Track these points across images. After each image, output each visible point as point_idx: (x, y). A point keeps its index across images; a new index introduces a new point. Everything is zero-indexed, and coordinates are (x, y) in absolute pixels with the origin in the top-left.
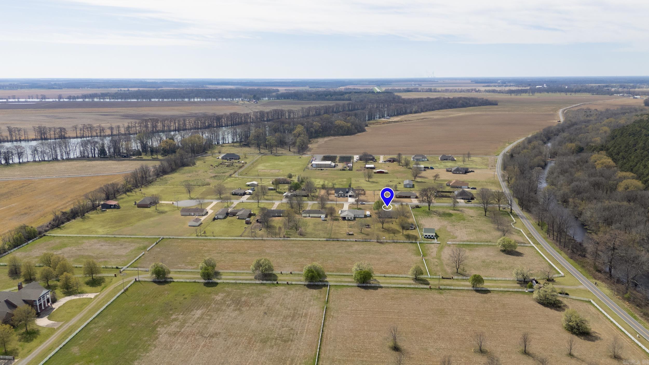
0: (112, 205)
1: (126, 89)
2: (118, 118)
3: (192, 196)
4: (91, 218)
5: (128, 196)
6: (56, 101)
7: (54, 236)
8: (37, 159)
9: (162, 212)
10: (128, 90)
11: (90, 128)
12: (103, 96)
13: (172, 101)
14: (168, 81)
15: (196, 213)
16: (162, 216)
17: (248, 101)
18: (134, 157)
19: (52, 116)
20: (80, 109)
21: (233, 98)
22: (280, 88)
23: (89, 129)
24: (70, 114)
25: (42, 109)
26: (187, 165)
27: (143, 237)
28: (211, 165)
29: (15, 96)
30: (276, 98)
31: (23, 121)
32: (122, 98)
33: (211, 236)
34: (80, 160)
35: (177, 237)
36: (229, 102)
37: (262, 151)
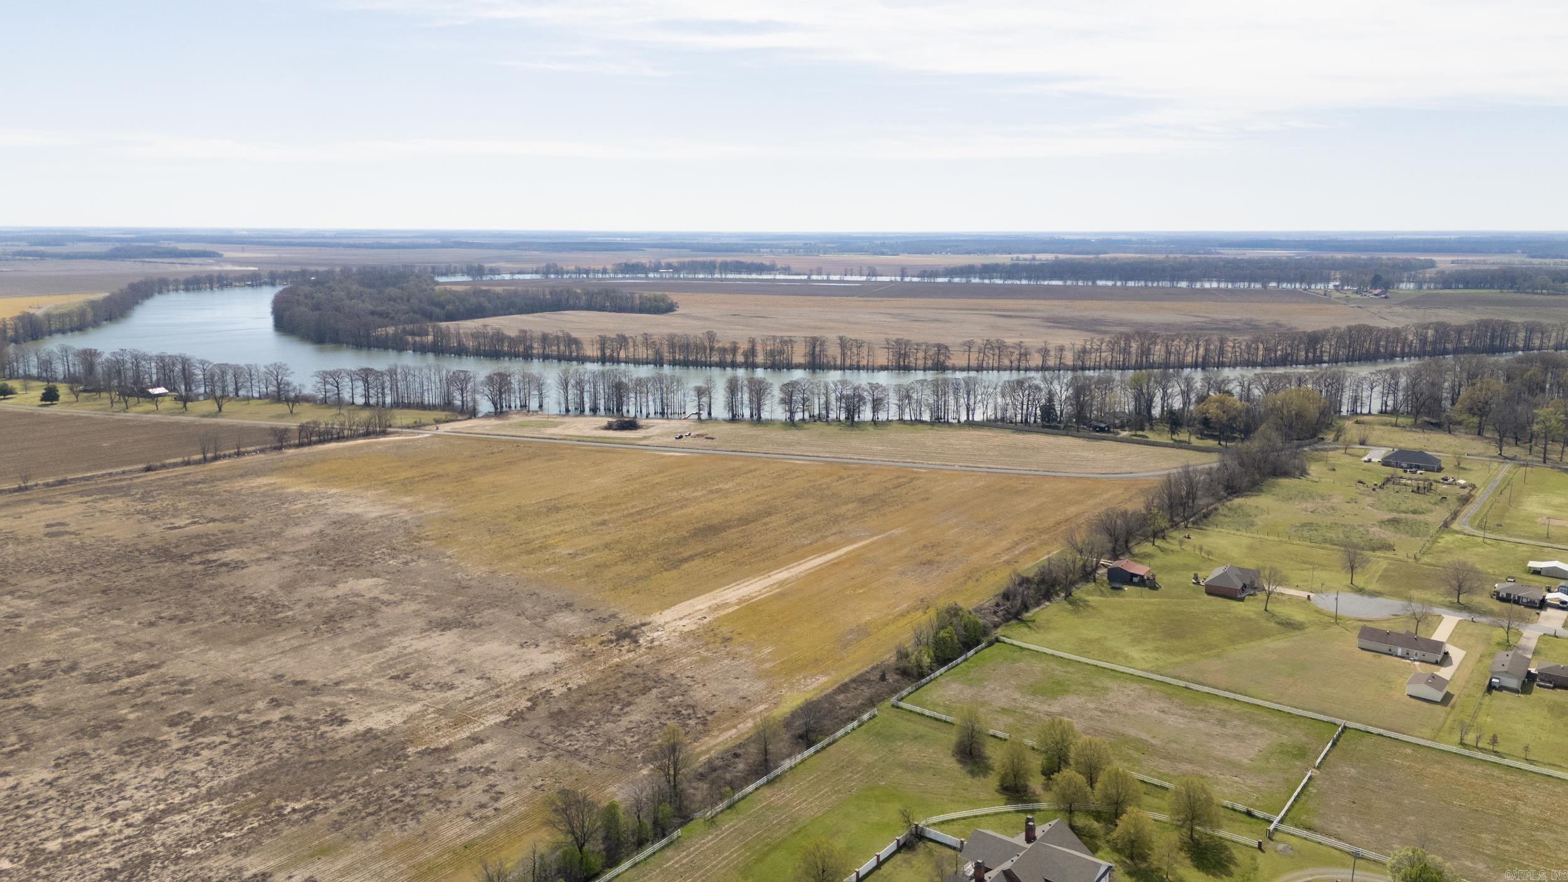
0: (1136, 575)
1: (1029, 256)
2: (1038, 326)
3: (1359, 581)
4: (1093, 608)
5: (1163, 550)
6: (896, 282)
7: (1022, 649)
8: (907, 417)
9: (1289, 625)
10: (1034, 259)
11: (999, 348)
12: (987, 271)
13: (1146, 286)
14: (1114, 238)
15: (1413, 652)
16: (1297, 636)
17: (1357, 292)
18: (1124, 434)
19: (900, 315)
20: (950, 300)
21: (1309, 284)
22: (1436, 258)
23: (997, 351)
24: (939, 311)
25: (878, 299)
26: (1286, 474)
27: (1277, 707)
28: (1360, 482)
29: (821, 268)
30: (1439, 286)
31: (849, 323)
32: (1029, 278)
33: (1518, 758)
34: (997, 427)
35: (1393, 734)
36: (1300, 293)
37: (1509, 451)
